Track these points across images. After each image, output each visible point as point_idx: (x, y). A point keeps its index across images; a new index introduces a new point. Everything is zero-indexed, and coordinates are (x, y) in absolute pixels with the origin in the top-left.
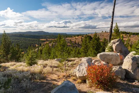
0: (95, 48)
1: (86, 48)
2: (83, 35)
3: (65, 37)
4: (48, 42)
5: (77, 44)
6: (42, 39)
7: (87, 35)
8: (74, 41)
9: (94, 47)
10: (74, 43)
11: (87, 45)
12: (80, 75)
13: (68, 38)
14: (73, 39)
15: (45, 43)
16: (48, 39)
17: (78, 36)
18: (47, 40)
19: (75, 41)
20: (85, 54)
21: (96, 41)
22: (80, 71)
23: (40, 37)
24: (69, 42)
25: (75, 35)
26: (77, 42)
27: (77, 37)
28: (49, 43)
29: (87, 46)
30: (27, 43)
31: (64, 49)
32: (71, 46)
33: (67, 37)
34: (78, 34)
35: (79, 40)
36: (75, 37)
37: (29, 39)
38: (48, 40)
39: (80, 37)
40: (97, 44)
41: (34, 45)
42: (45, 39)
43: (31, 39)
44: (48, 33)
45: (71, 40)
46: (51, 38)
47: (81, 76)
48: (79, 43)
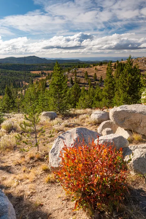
0: (128, 89)
1: (111, 89)
2: (112, 62)
3: (77, 66)
4: (44, 78)
5: (98, 81)
6: (34, 70)
7: (118, 62)
8: (92, 74)
9: (125, 87)
10: (93, 78)
11: (114, 82)
12: (54, 163)
13: (82, 69)
14: (91, 71)
15: (40, 78)
16: (44, 71)
17: (101, 64)
18: (42, 73)
19: (95, 74)
20: (108, 101)
21: (130, 75)
22: (55, 154)
23: (30, 68)
24: (83, 77)
25: (95, 64)
26: (98, 76)
27: (98, 67)
28: (47, 79)
29: (113, 85)
30: (9, 79)
31: (62, 93)
32: (88, 84)
33: (79, 67)
34: (101, 60)
35: (102, 72)
36: (95, 67)
37: (10, 71)
38: (45, 74)
39: (105, 66)
40: (131, 81)
41: (21, 83)
42: (40, 72)
43: (15, 71)
44: (44, 59)
45: (87, 73)
46: (51, 70)
47: (55, 166)
48: (102, 78)
